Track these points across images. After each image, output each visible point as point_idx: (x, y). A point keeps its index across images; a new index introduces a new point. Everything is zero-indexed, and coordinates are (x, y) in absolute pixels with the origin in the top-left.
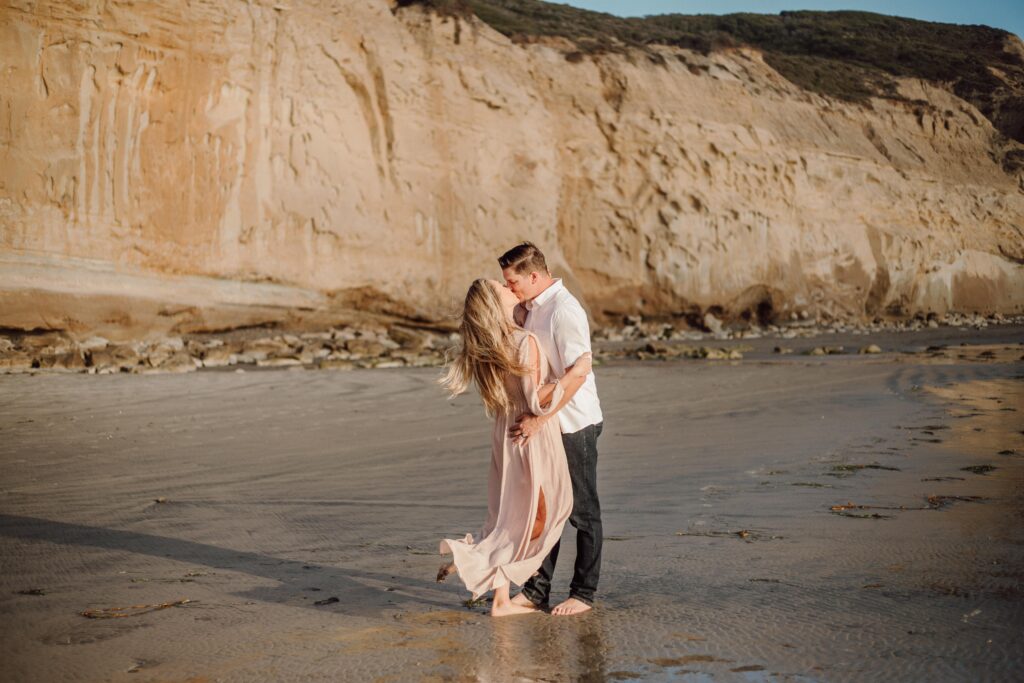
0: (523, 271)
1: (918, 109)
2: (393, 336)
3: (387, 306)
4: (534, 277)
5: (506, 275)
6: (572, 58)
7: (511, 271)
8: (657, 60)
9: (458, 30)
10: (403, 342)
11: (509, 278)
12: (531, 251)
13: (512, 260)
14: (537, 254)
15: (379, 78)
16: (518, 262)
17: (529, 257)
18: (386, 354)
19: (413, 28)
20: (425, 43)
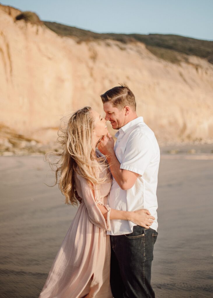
0: (118, 105)
1: (197, 67)
2: (10, 141)
3: (8, 131)
4: (127, 110)
5: (105, 108)
6: (79, 43)
7: (110, 105)
8: (108, 45)
9: (37, 31)
10: (14, 145)
11: (108, 110)
12: (125, 91)
13: (111, 97)
14: (130, 93)
15: (8, 46)
16: (115, 98)
17: (124, 95)
18: (7, 150)
19: (21, 28)
20: (25, 34)
